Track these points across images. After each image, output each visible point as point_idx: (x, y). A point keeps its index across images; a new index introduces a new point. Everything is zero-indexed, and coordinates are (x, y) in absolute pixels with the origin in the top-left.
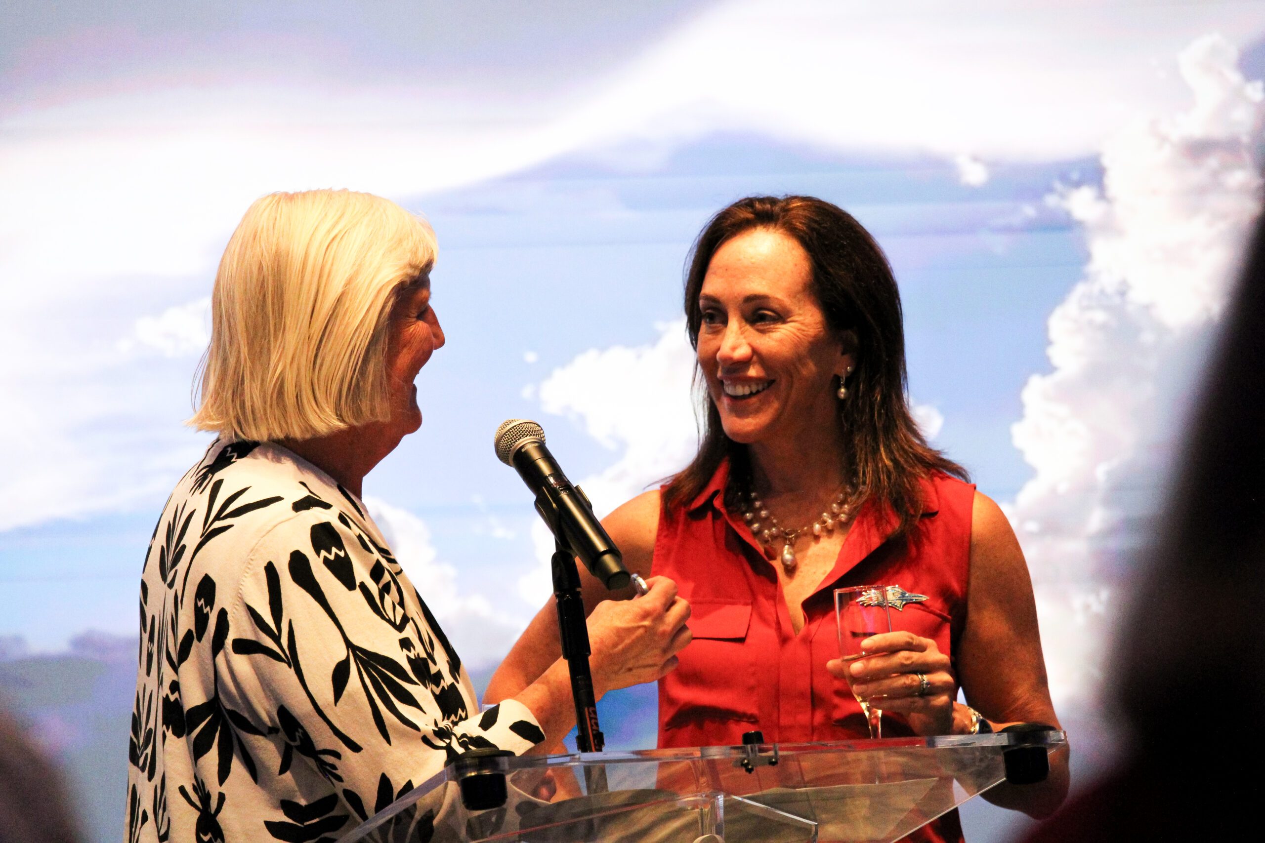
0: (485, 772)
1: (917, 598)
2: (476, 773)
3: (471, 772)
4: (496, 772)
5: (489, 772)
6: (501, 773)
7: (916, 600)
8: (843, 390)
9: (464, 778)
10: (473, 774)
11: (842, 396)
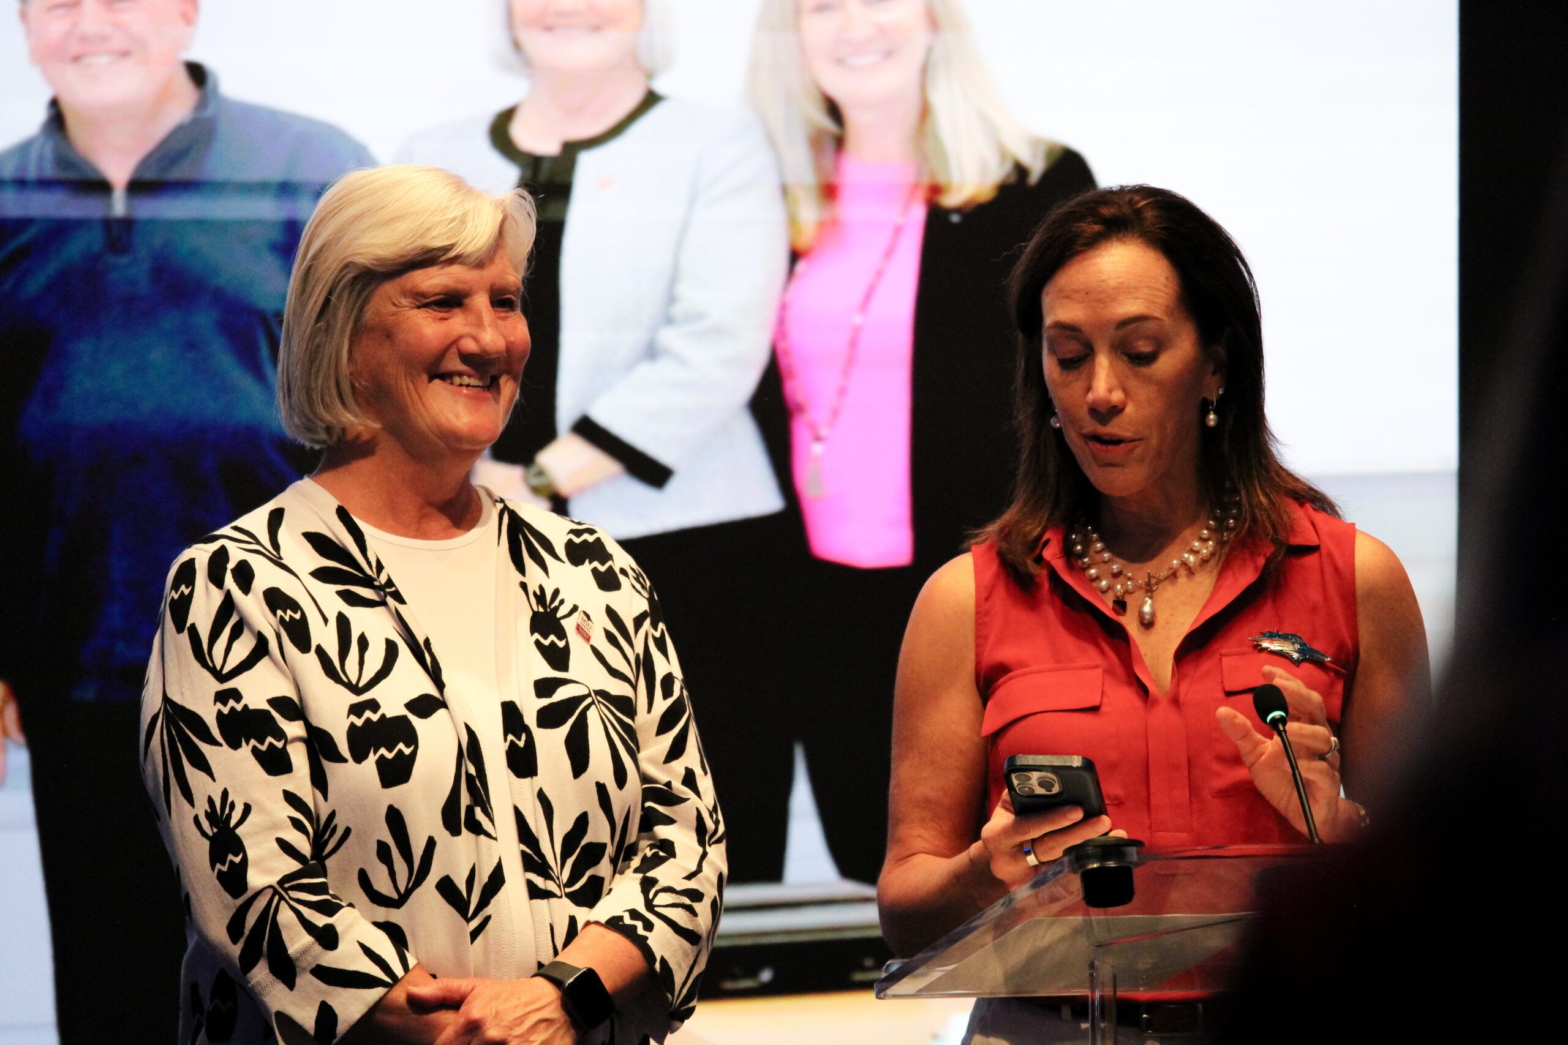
0: (1111, 864)
1: (1319, 656)
2: (1099, 865)
3: (1093, 864)
4: (1123, 864)
5: (1114, 864)
6: (1129, 865)
7: (1317, 657)
8: (1212, 416)
9: (1085, 869)
10: (1095, 866)
11: (1212, 423)
